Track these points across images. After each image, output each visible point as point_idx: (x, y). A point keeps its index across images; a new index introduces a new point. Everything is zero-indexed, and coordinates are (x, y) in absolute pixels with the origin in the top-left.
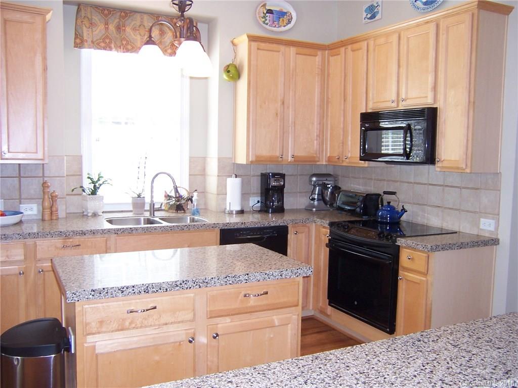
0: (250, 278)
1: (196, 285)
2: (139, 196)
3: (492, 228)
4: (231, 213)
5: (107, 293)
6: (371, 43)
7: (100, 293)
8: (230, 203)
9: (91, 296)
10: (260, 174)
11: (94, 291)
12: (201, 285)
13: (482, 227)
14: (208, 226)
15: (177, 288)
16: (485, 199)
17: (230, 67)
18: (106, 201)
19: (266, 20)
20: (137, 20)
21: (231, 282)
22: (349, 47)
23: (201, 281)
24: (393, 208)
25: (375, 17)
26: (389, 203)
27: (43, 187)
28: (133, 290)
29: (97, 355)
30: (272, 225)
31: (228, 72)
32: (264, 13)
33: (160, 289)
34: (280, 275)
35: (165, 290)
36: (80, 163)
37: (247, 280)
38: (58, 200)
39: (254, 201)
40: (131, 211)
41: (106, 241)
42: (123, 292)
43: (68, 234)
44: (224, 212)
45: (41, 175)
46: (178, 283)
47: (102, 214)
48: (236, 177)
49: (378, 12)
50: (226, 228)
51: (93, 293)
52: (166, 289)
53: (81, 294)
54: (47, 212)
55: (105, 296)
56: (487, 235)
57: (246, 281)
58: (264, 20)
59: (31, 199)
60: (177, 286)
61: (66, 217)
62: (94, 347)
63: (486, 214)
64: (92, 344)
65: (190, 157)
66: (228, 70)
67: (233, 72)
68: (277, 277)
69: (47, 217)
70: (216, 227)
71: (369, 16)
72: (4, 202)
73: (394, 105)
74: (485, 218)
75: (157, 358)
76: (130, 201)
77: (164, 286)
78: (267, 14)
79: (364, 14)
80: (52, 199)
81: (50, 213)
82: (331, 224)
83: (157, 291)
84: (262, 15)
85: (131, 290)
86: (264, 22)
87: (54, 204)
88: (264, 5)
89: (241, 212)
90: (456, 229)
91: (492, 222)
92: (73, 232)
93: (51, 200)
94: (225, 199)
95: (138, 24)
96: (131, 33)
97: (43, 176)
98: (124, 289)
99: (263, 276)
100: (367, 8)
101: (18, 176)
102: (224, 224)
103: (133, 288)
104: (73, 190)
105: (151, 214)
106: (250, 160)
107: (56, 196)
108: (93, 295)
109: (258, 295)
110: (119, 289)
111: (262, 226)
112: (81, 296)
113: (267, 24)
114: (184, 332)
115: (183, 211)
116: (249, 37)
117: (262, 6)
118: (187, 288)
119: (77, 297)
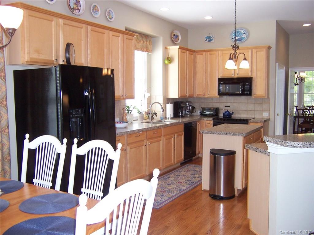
2: (141, 113)
3: (268, 115)
6: (220, 52)
13: (263, 115)
16: (265, 106)
22: (209, 53)
24: (229, 112)
25: (211, 41)
26: (227, 110)
27: (123, 110)
49: (213, 39)
56: (266, 117)
63: (265, 111)
66: (169, 59)
71: (208, 40)
73: (233, 75)
74: (265, 112)
78: (174, 36)
79: (206, 39)
82: (214, 119)
90: (253, 117)
91: (268, 113)
97: (120, 106)
100: (207, 37)
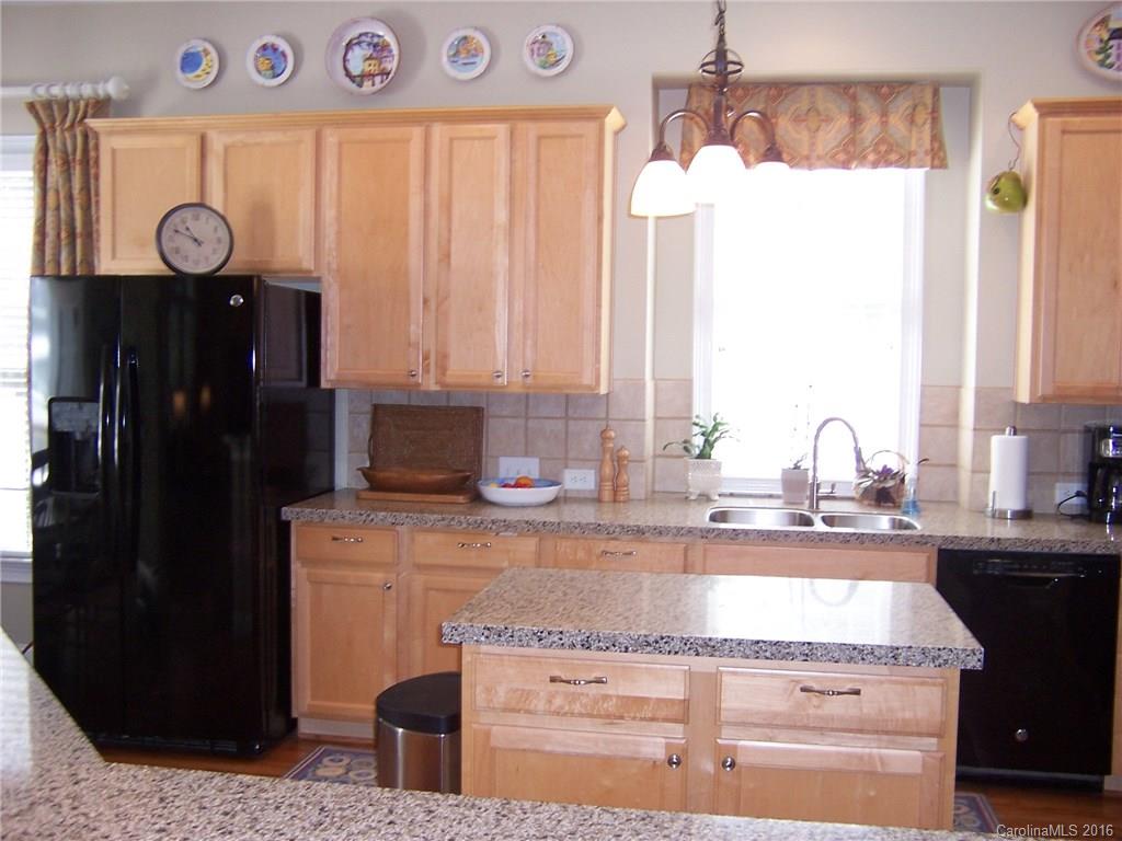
0: (815, 651)
1: (689, 649)
2: (796, 467)
4: (999, 516)
5: (512, 636)
7: (500, 636)
8: (994, 494)
9: (483, 639)
10: (1082, 428)
11: (488, 629)
12: (700, 650)
14: (907, 540)
15: (649, 649)
17: (1003, 180)
18: (726, 472)
19: (1108, 56)
20: (802, 101)
21: (768, 654)
23: (700, 642)
27: (602, 438)
28: (561, 639)
29: (494, 749)
30: (1074, 551)
31: (996, 191)
32: (1101, 41)
33: (614, 646)
34: (891, 655)
35: (623, 649)
36: (689, 396)
37: (807, 655)
38: (631, 464)
39: (1067, 492)
40: (778, 497)
41: (686, 550)
42: (541, 640)
43: (611, 530)
44: (982, 512)
45: (603, 415)
46: (651, 639)
47: (717, 498)
48: (1015, 434)
50: (950, 547)
51: (486, 633)
52: (627, 648)
53: (467, 631)
54: (608, 486)
55: (508, 642)
57: (805, 658)
58: (1101, 57)
59: (582, 461)
60: (649, 644)
61: (646, 499)
62: (488, 735)
64: (486, 727)
65: (922, 386)
66: (997, 187)
67: (1010, 192)
68: (883, 661)
69: (607, 495)
70: (926, 543)
72: (540, 463)
75: (607, 782)
76: (778, 475)
77: (621, 640)
78: (1111, 43)
80: (618, 461)
81: (613, 490)
83: (607, 648)
84: (1097, 46)
85: (556, 639)
86: (1102, 63)
87: (623, 471)
88: (1104, 22)
89: (1025, 515)
92: (622, 527)
93: (616, 463)
94: (986, 483)
95: (805, 108)
96: (790, 128)
97: (607, 418)
98: (543, 635)
99: (847, 652)
101: (564, 415)
102: (945, 539)
103: (560, 636)
104: (665, 448)
105: (811, 506)
106: (1040, 394)
107: (625, 457)
108: (487, 637)
109: (833, 694)
110: (534, 634)
111: (1046, 550)
112: (467, 635)
113: (1111, 66)
114: (663, 740)
115: (891, 505)
116: (1038, 106)
117: (1096, 26)
118: (669, 652)
119: (459, 635)
